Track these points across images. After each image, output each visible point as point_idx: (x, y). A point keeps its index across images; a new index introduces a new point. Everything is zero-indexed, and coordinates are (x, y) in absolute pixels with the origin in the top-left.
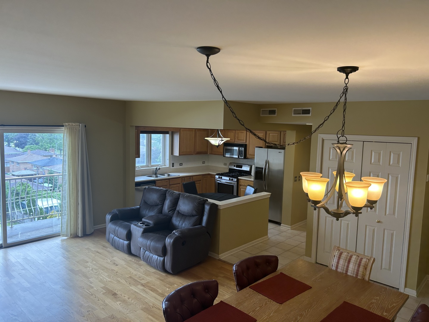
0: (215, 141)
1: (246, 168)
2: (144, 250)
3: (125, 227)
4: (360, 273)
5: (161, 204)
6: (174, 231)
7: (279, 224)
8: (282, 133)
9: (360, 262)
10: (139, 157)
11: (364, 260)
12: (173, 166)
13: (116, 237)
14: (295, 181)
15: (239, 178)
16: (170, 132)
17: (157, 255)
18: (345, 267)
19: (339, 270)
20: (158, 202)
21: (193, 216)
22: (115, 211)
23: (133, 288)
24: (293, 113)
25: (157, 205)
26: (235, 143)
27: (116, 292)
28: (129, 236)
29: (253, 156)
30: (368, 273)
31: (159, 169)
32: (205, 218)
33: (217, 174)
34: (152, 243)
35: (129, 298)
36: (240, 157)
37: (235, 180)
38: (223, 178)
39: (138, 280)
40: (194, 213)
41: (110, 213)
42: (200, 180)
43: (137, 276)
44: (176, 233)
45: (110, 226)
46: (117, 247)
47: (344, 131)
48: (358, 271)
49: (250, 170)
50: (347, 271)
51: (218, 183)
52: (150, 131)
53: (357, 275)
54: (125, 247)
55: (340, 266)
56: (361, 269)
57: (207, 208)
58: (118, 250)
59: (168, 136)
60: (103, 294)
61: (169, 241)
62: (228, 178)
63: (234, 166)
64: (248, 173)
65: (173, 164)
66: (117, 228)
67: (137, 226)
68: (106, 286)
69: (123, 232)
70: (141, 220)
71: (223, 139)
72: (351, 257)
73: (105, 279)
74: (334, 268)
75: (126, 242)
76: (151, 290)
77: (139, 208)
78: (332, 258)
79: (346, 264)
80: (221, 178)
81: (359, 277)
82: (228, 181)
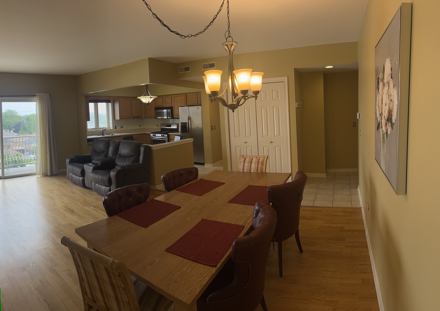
0: (146, 100)
1: (175, 127)
2: (94, 183)
3: (79, 167)
4: (259, 168)
5: (106, 150)
6: (117, 167)
7: (203, 164)
8: (198, 94)
9: (259, 161)
10: (89, 120)
11: (261, 159)
12: (116, 129)
13: (74, 174)
14: (212, 130)
15: (169, 134)
16: (112, 101)
17: (105, 186)
18: (249, 168)
19: (245, 171)
20: (104, 149)
21: (131, 156)
22: (72, 156)
23: (87, 208)
24: (203, 68)
25: (103, 152)
26: (163, 106)
27: (73, 209)
28: (83, 173)
29: (178, 116)
30: (264, 167)
31: (105, 130)
32: (141, 157)
33: (152, 133)
34: (100, 177)
35: (83, 214)
36: (168, 118)
37: (166, 135)
38: (157, 135)
39: (91, 204)
40: (132, 154)
41: (68, 158)
42: (138, 139)
43: (90, 201)
44: (118, 168)
45: (69, 167)
46: (75, 183)
47: (229, 32)
48: (258, 167)
49: (177, 127)
50: (250, 170)
51: (153, 140)
52: (97, 100)
53: (257, 170)
54: (81, 182)
55: (245, 168)
56: (260, 166)
57: (142, 149)
58: (76, 184)
59: (110, 104)
60: (64, 210)
61: (112, 174)
62: (160, 135)
63: (165, 126)
64: (176, 130)
65: (116, 127)
66: (74, 168)
67: (89, 165)
68: (67, 206)
69: (78, 170)
70: (91, 162)
71: (151, 97)
72: (252, 159)
73: (66, 201)
74: (241, 171)
75: (81, 178)
76: (101, 210)
77: (91, 155)
78: (240, 164)
79: (250, 165)
80: (155, 135)
81: (259, 172)
82: (161, 137)
